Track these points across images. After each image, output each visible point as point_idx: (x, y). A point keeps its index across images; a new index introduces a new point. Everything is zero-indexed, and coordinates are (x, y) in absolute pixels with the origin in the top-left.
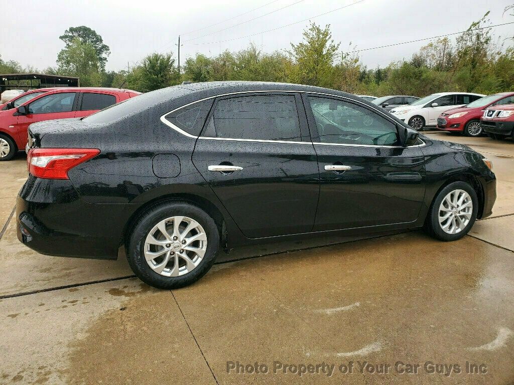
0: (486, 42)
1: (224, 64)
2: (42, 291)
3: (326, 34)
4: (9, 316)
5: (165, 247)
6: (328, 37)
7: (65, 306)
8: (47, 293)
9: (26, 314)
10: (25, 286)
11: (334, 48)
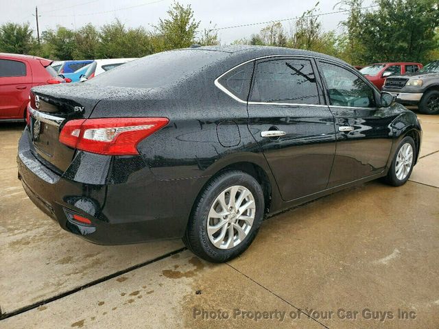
0: (317, 27)
1: (87, 37)
2: (85, 287)
3: (188, 13)
4: (73, 325)
5: (222, 219)
6: (191, 15)
7: (131, 301)
8: (93, 288)
9: (93, 318)
10: (59, 284)
11: (194, 26)
